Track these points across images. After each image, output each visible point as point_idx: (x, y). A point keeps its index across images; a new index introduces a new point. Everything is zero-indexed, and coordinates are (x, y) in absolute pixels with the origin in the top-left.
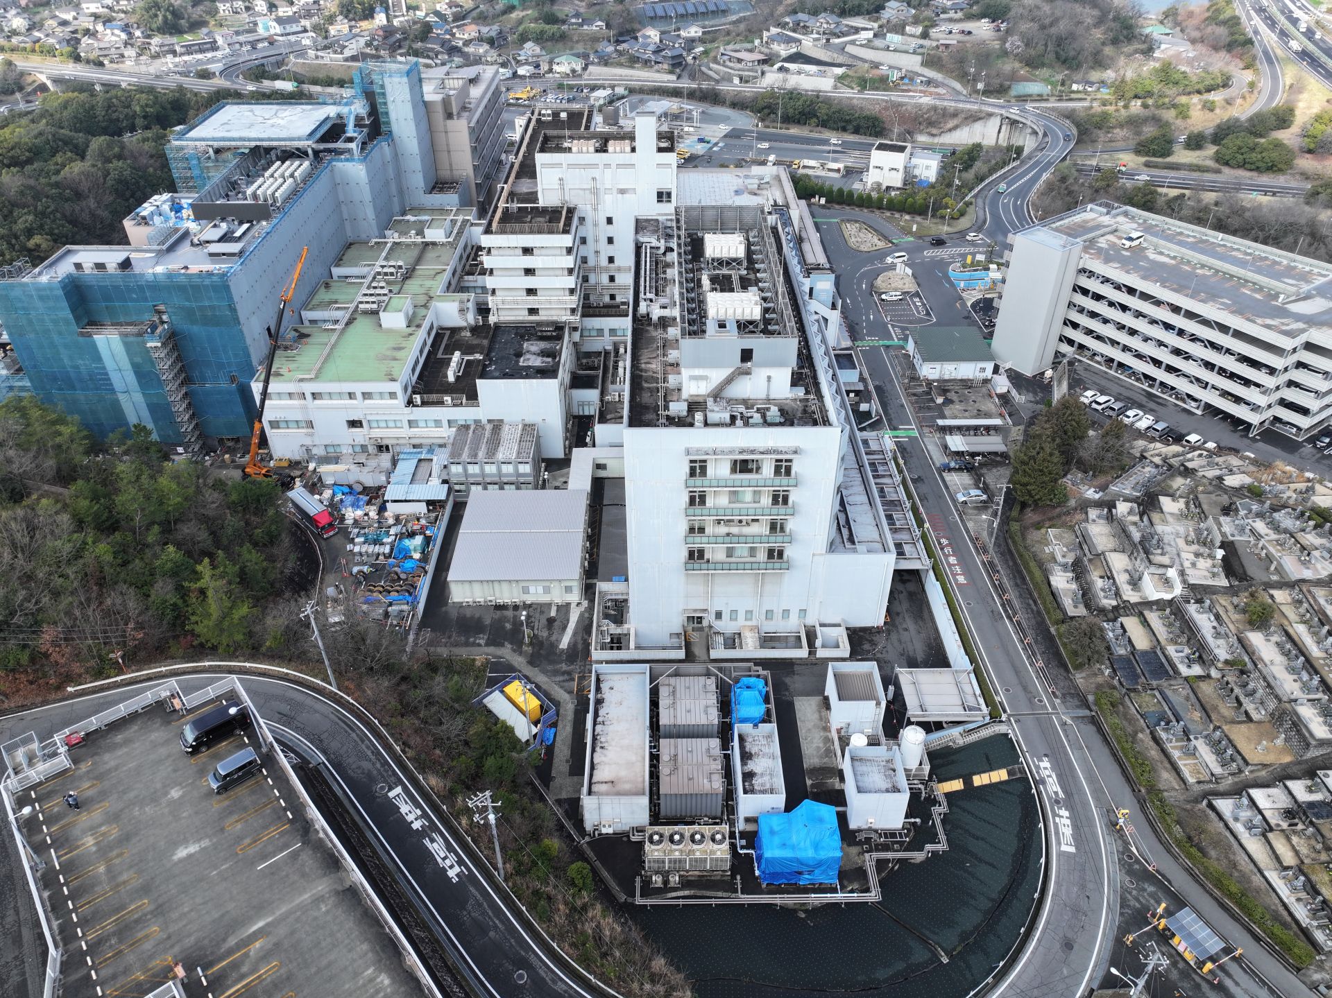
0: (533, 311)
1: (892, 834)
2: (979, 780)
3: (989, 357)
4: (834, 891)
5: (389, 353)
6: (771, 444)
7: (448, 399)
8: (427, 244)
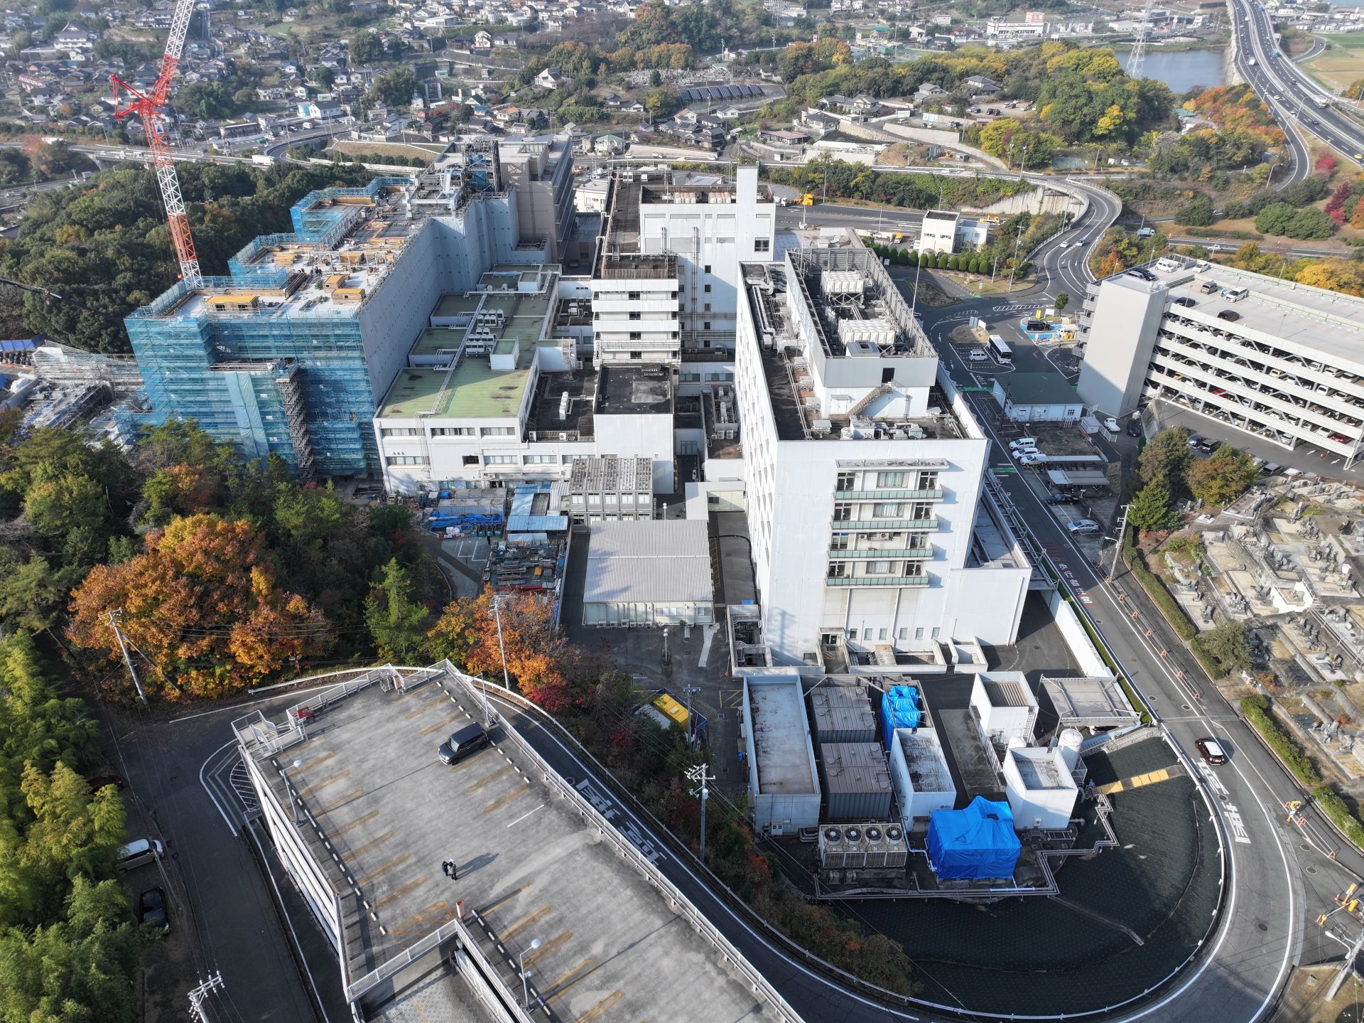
0: (635, 355)
1: (1057, 834)
2: (1138, 781)
3: (1078, 400)
4: (1011, 885)
5: (503, 393)
6: (918, 456)
7: (563, 435)
8: (520, 296)
